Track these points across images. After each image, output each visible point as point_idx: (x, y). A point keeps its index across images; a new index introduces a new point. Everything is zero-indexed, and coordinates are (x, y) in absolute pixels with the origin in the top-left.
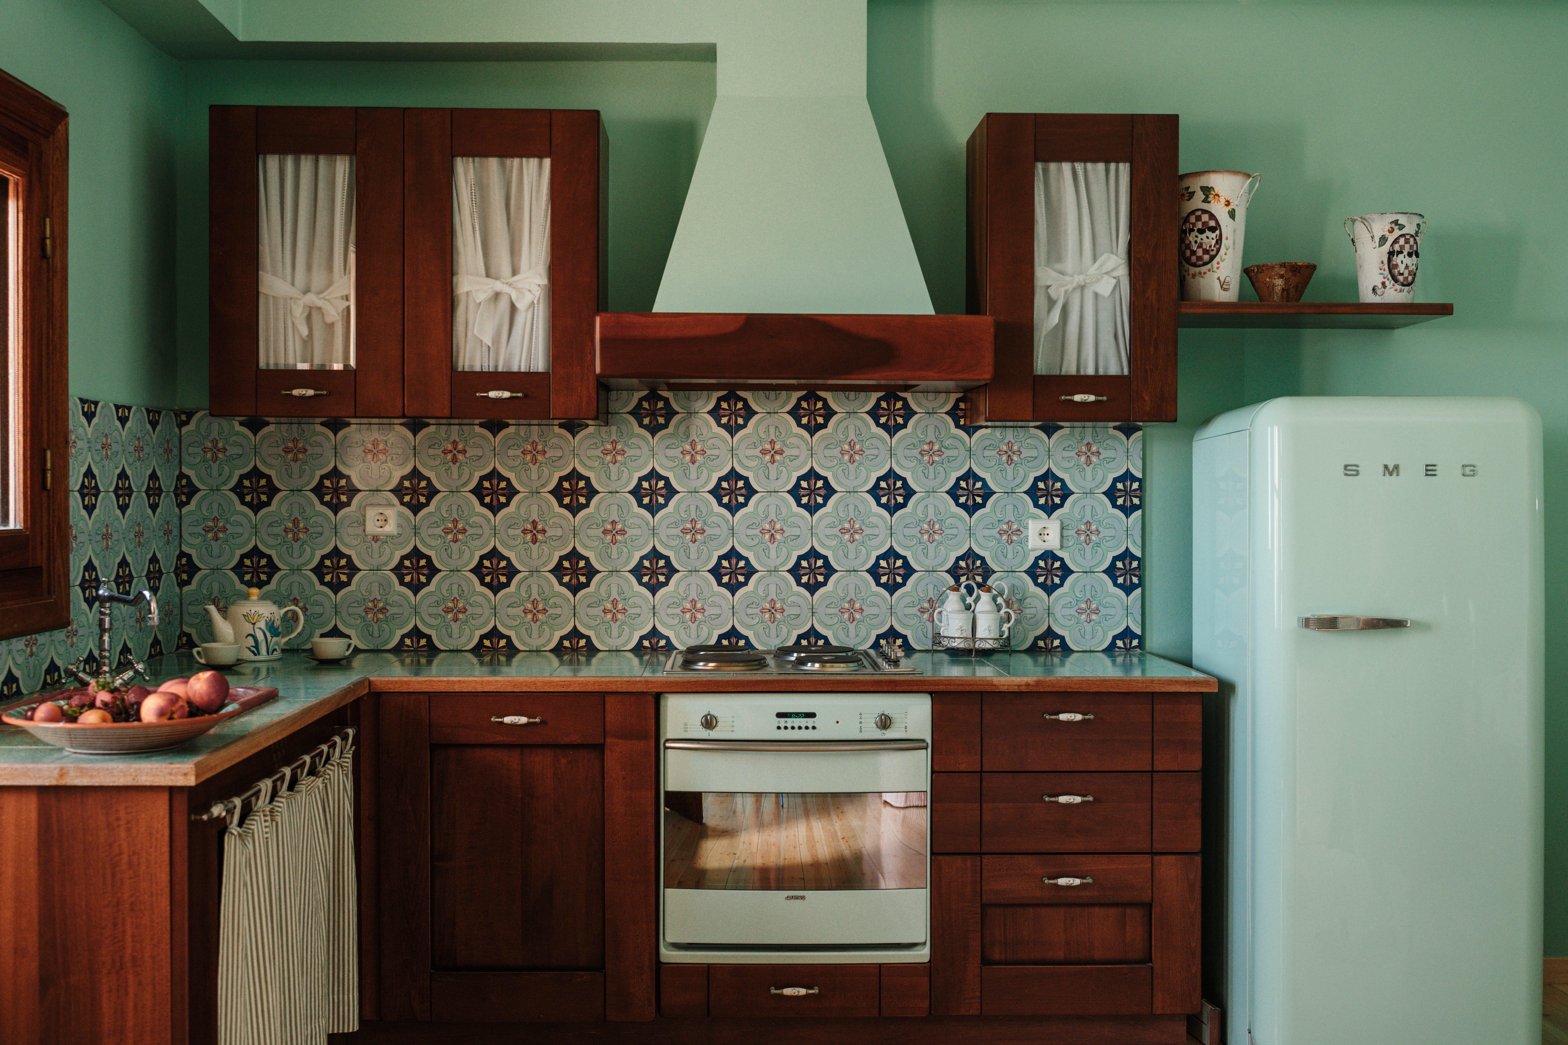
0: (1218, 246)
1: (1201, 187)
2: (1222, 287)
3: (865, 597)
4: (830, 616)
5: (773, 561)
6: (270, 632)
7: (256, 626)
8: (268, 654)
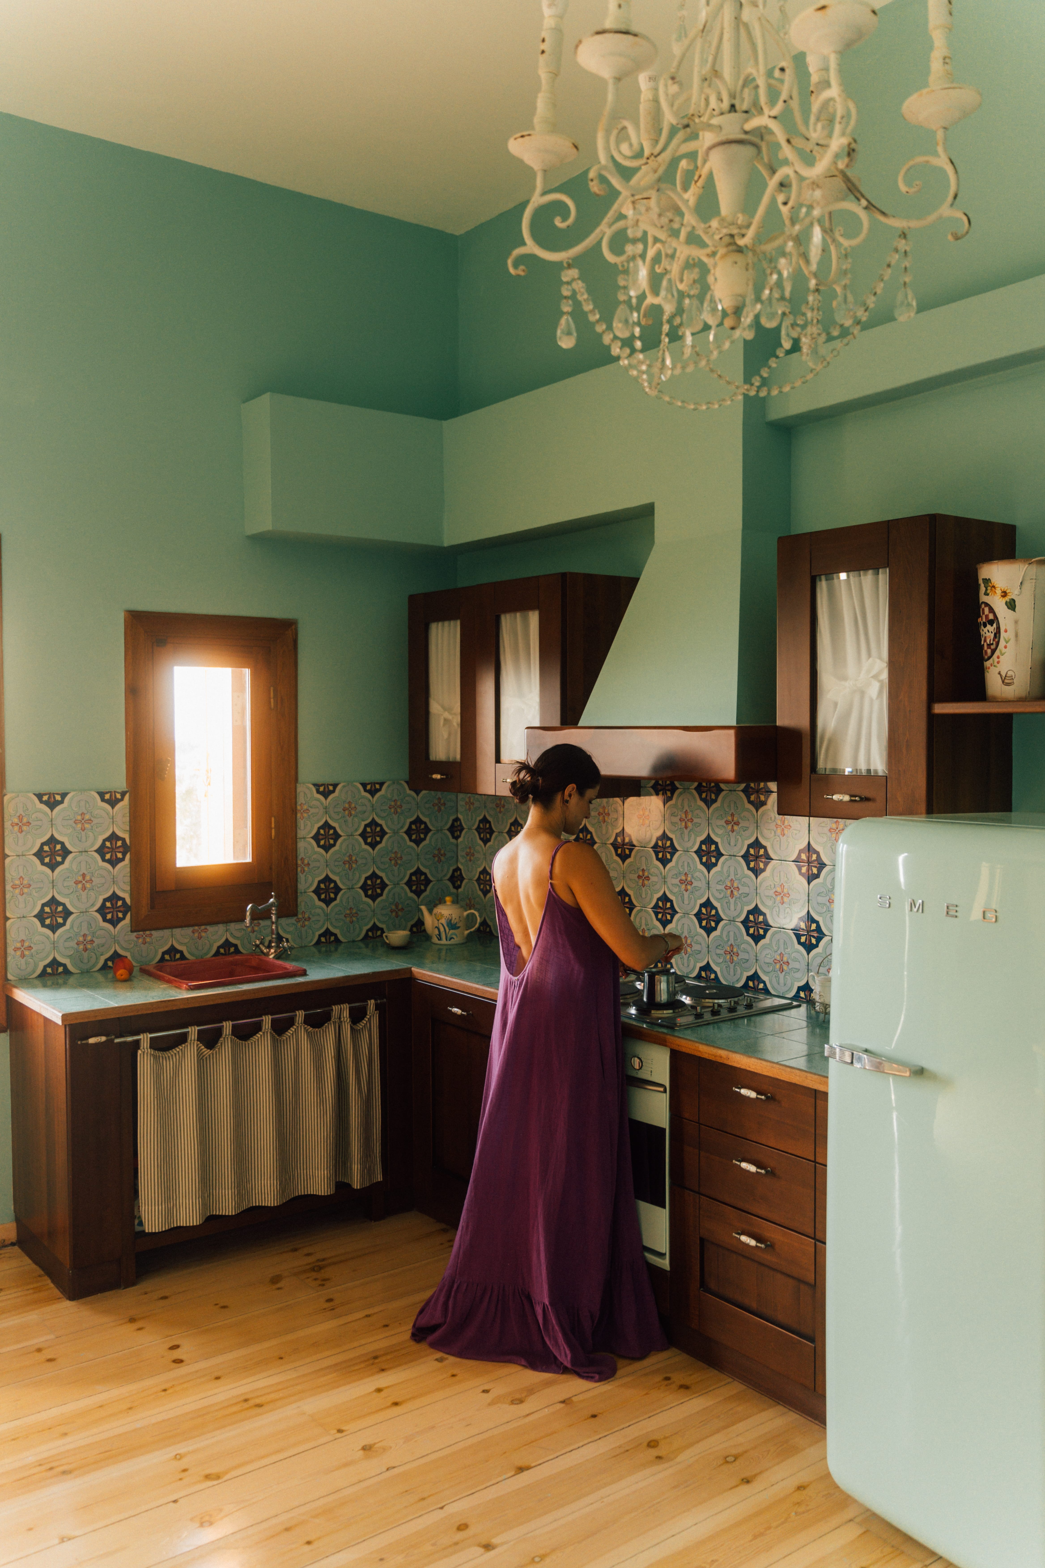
0: (997, 640)
1: (983, 579)
2: (1003, 682)
3: (790, 952)
4: (767, 965)
5: (732, 913)
6: (448, 926)
7: (440, 921)
8: (447, 940)
